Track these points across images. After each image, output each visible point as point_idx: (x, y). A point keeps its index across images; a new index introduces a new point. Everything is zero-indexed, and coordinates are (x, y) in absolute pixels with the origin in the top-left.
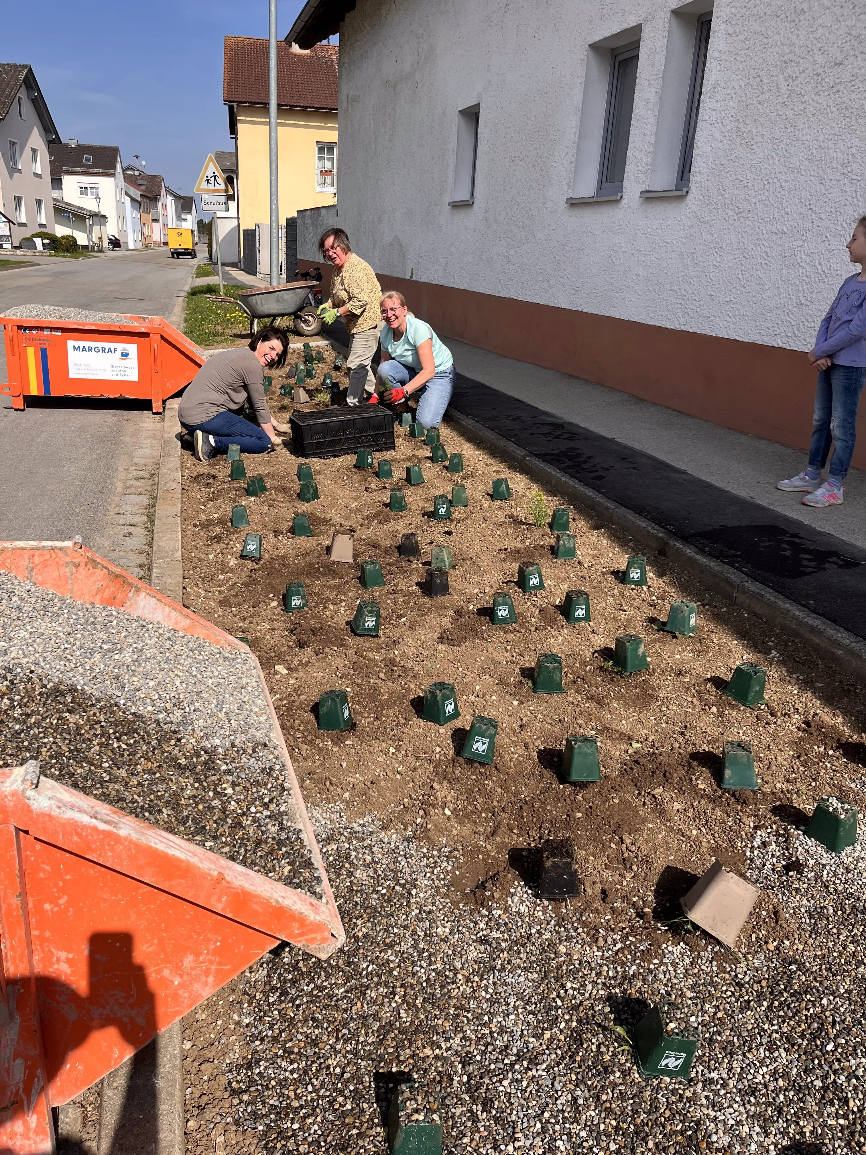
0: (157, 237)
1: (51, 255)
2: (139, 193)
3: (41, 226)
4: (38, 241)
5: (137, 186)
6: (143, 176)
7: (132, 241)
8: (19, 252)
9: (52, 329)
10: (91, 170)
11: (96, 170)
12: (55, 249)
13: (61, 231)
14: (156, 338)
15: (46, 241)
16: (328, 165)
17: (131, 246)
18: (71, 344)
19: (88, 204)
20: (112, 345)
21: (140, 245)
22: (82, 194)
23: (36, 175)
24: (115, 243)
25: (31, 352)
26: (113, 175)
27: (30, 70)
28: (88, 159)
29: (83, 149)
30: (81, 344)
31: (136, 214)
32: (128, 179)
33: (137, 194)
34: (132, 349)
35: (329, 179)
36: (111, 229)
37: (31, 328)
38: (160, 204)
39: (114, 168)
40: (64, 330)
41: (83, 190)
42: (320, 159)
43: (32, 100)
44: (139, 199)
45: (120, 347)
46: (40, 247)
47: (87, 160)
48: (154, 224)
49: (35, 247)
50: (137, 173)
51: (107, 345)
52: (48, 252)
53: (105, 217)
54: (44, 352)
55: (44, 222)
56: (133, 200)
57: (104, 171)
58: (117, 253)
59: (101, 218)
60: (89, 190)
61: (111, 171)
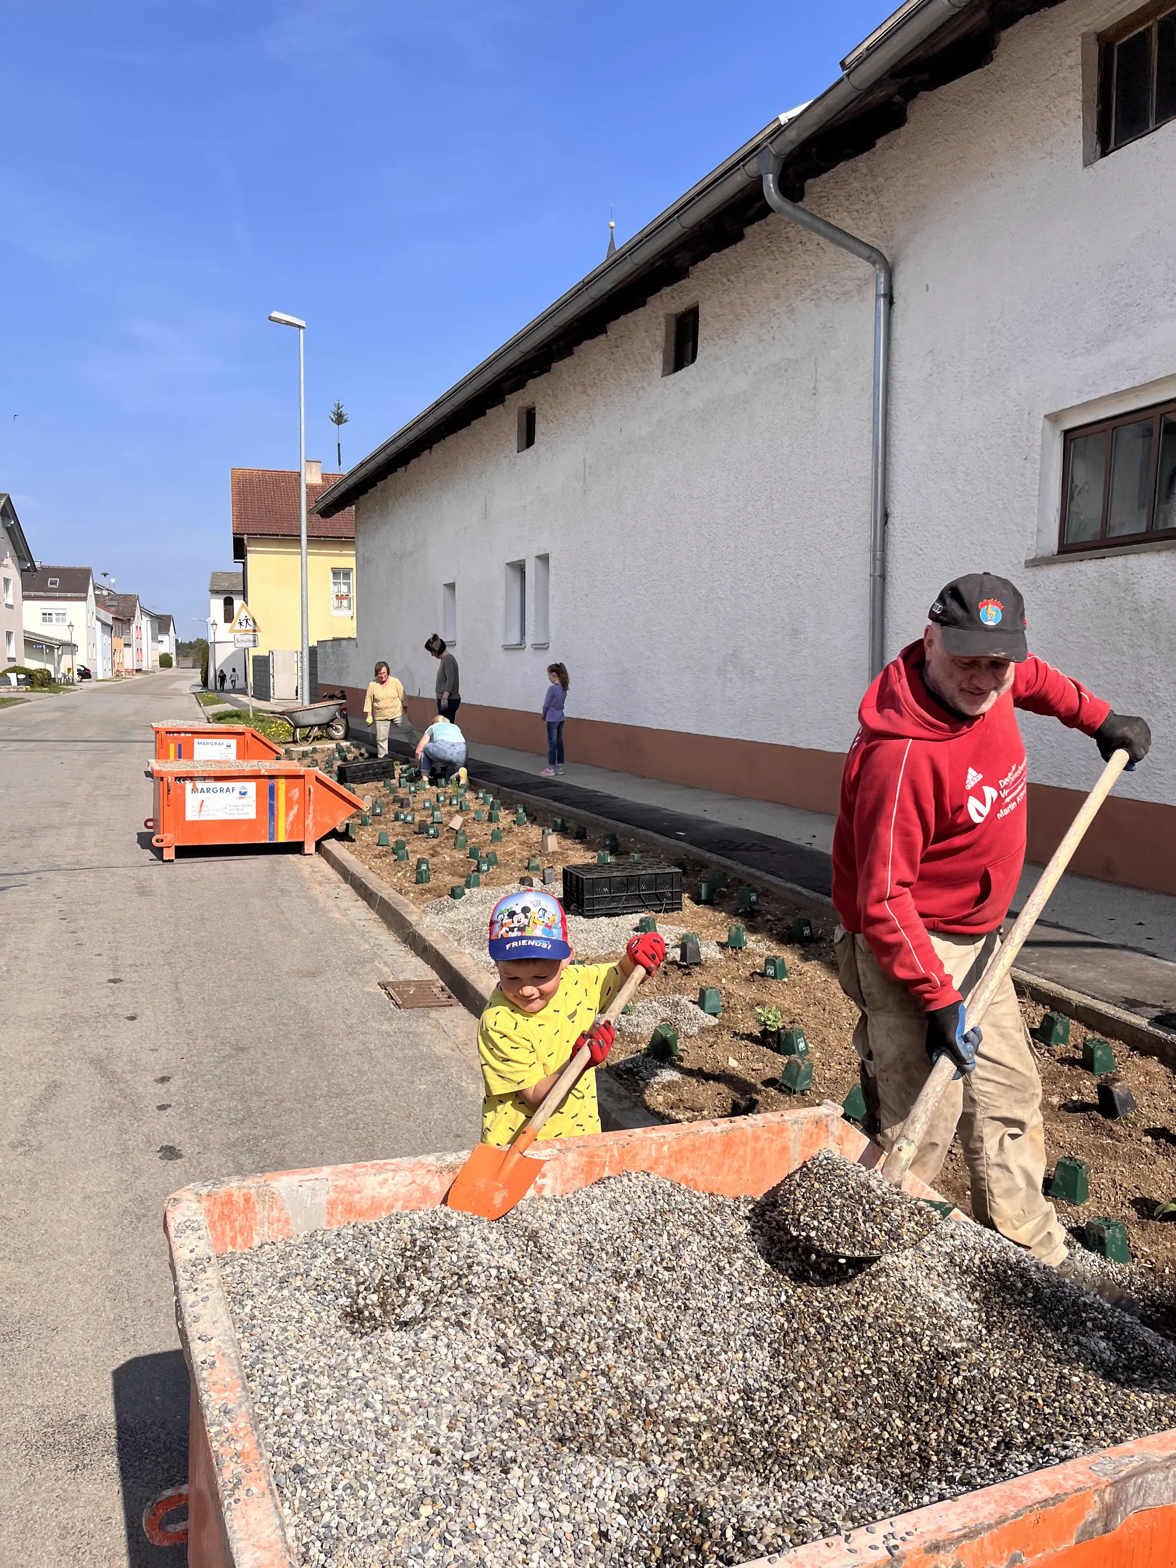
0: (129, 664)
1: (27, 691)
2: (111, 616)
3: (11, 660)
4: (13, 677)
5: (106, 607)
6: (112, 596)
7: (101, 670)
9: (186, 732)
10: (57, 595)
11: (63, 594)
12: (31, 684)
13: (32, 665)
14: (248, 736)
15: (22, 676)
16: (344, 589)
17: (100, 677)
18: (196, 741)
19: (55, 631)
20: (221, 741)
21: (109, 675)
22: (44, 620)
23: (8, 606)
24: (85, 674)
25: (172, 746)
26: (84, 599)
27: (9, 499)
28: (54, 582)
30: (202, 740)
31: (107, 639)
32: (100, 602)
33: (108, 618)
34: (233, 742)
35: (345, 603)
36: (81, 659)
37: (173, 733)
38: (133, 627)
39: (86, 591)
40: (193, 733)
41: (47, 616)
42: (335, 584)
43: (7, 529)
44: (110, 622)
45: (226, 741)
46: (14, 682)
47: (52, 583)
48: (126, 649)
49: (9, 682)
50: (105, 593)
51: (218, 741)
52: (24, 688)
53: (75, 645)
54: (180, 746)
55: (13, 655)
56: (104, 624)
57: (73, 595)
58: (86, 684)
59: (70, 647)
60: (54, 616)
61: (83, 595)
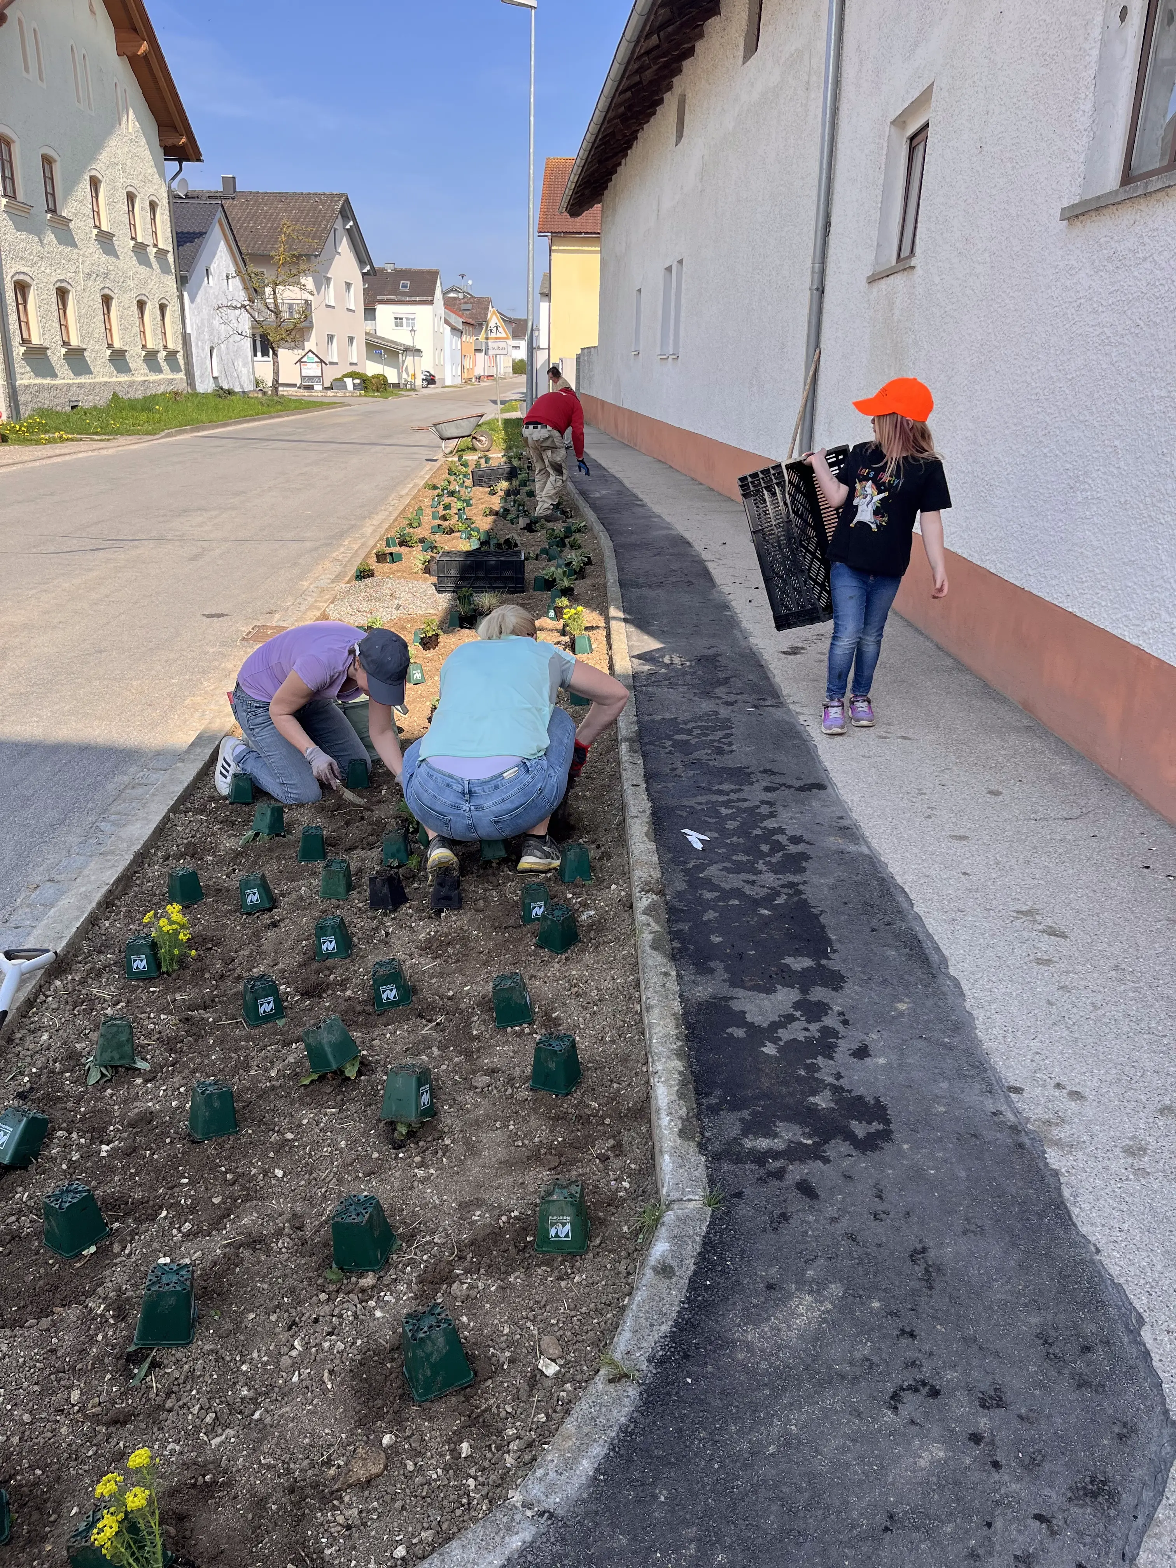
0: (480, 370)
1: (361, 395)
2: (461, 320)
3: (353, 365)
4: (349, 382)
5: (461, 312)
8: (330, 393)
10: (408, 298)
11: (413, 298)
12: (365, 388)
13: (372, 369)
15: (357, 381)
17: (448, 382)
19: (402, 337)
22: (396, 325)
23: (349, 310)
26: (431, 303)
27: (347, 199)
28: (405, 285)
29: (400, 274)
31: (456, 344)
32: (450, 304)
33: (458, 322)
39: (432, 294)
41: (398, 321)
43: (348, 230)
44: (460, 327)
46: (350, 387)
48: (477, 354)
49: (345, 387)
50: (461, 296)
52: (358, 393)
53: (419, 351)
55: (355, 360)
56: (454, 329)
57: (421, 298)
59: (415, 352)
60: (404, 321)
61: (430, 298)
